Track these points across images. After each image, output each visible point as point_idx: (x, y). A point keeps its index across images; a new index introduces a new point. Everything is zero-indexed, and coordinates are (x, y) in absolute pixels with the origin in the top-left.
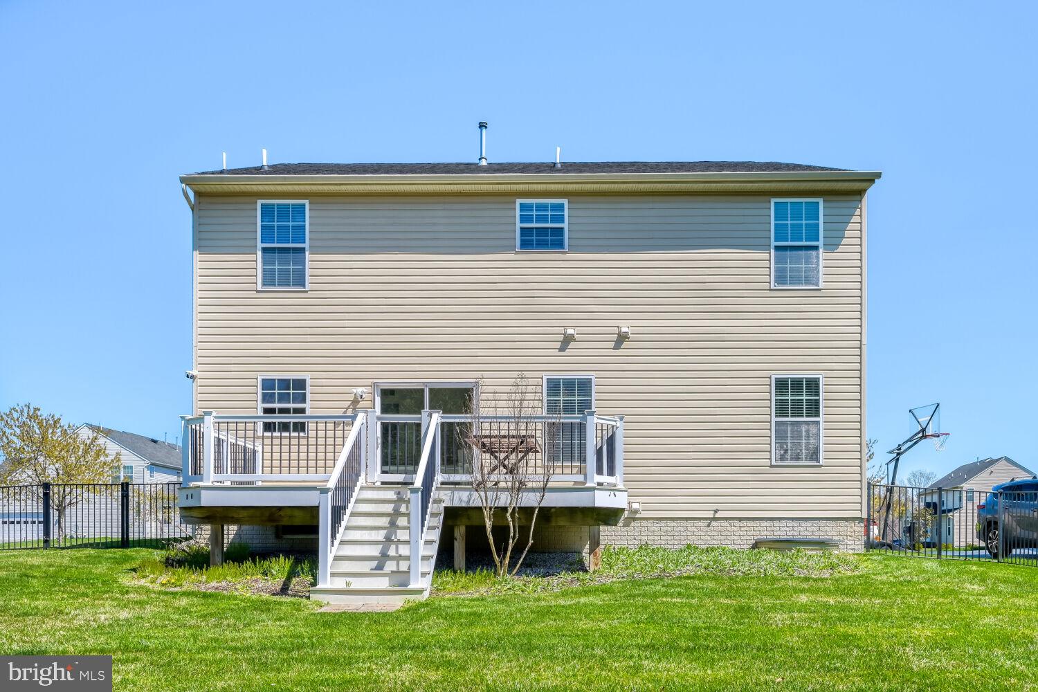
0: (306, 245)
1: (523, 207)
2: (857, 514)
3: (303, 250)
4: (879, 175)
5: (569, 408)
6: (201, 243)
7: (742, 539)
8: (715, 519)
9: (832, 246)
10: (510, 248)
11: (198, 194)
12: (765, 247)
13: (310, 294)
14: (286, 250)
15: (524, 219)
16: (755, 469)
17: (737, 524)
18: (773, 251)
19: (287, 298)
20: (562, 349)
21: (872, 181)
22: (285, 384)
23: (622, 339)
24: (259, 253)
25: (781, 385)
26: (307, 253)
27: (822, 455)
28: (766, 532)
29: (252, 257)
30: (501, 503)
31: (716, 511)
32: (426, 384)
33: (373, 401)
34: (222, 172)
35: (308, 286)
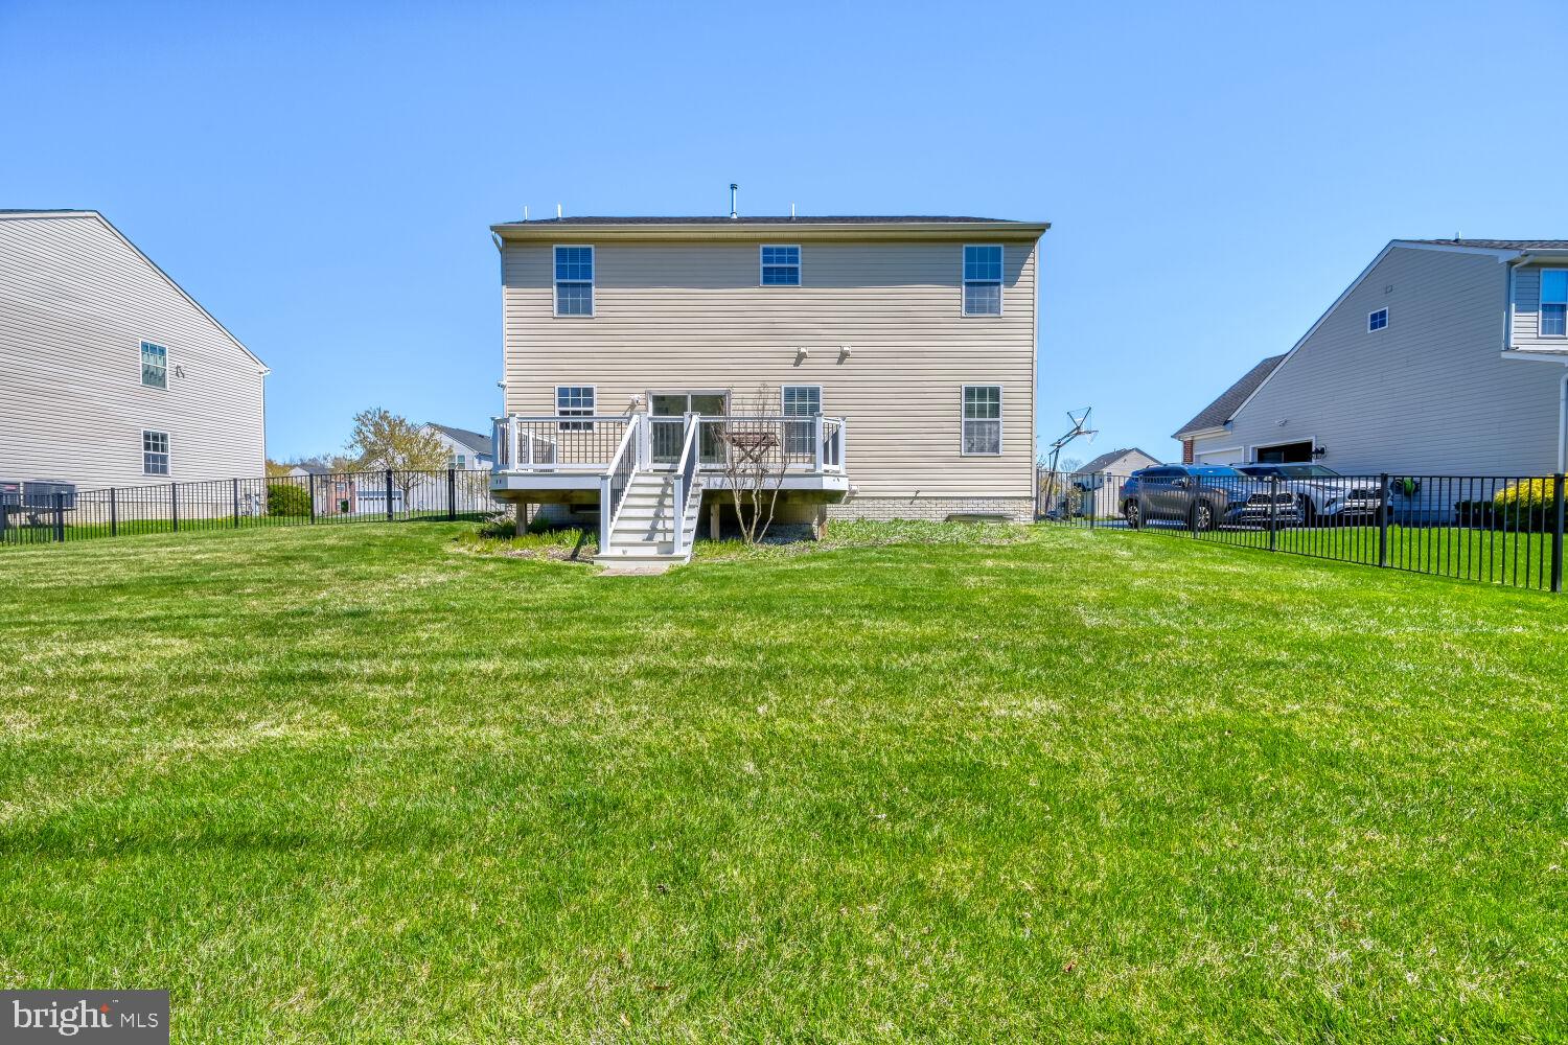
0: (592, 281)
1: (766, 251)
2: (1028, 494)
3: (590, 285)
4: (1048, 226)
5: (802, 410)
6: (508, 280)
7: (937, 513)
8: (916, 498)
9: (1011, 283)
10: (755, 284)
11: (505, 240)
12: (958, 284)
13: (596, 320)
14: (577, 285)
15: (766, 260)
16: (949, 459)
17: (934, 501)
18: (964, 287)
19: (575, 323)
20: (797, 364)
21: (1044, 230)
22: (576, 391)
23: (844, 356)
24: (555, 288)
25: (970, 392)
26: (593, 288)
27: (1001, 447)
28: (956, 508)
29: (549, 290)
30: (748, 487)
31: (918, 492)
32: (689, 392)
33: (647, 405)
34: (524, 222)
35: (594, 314)
